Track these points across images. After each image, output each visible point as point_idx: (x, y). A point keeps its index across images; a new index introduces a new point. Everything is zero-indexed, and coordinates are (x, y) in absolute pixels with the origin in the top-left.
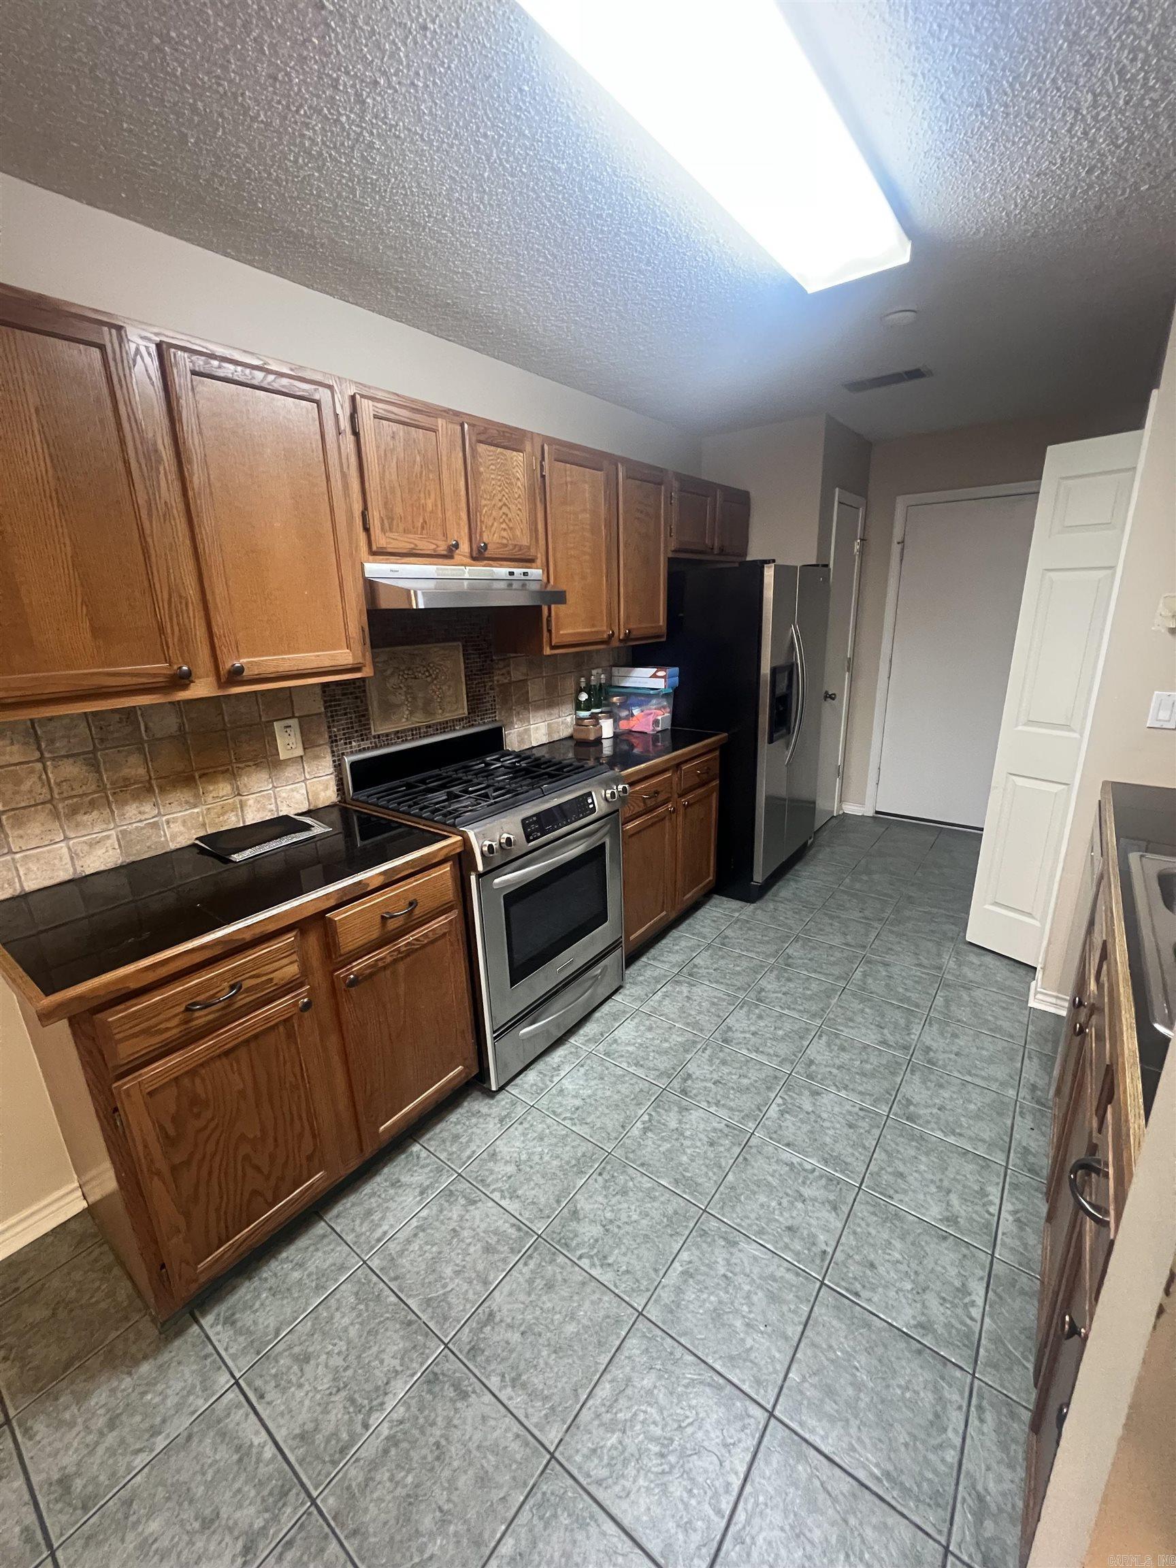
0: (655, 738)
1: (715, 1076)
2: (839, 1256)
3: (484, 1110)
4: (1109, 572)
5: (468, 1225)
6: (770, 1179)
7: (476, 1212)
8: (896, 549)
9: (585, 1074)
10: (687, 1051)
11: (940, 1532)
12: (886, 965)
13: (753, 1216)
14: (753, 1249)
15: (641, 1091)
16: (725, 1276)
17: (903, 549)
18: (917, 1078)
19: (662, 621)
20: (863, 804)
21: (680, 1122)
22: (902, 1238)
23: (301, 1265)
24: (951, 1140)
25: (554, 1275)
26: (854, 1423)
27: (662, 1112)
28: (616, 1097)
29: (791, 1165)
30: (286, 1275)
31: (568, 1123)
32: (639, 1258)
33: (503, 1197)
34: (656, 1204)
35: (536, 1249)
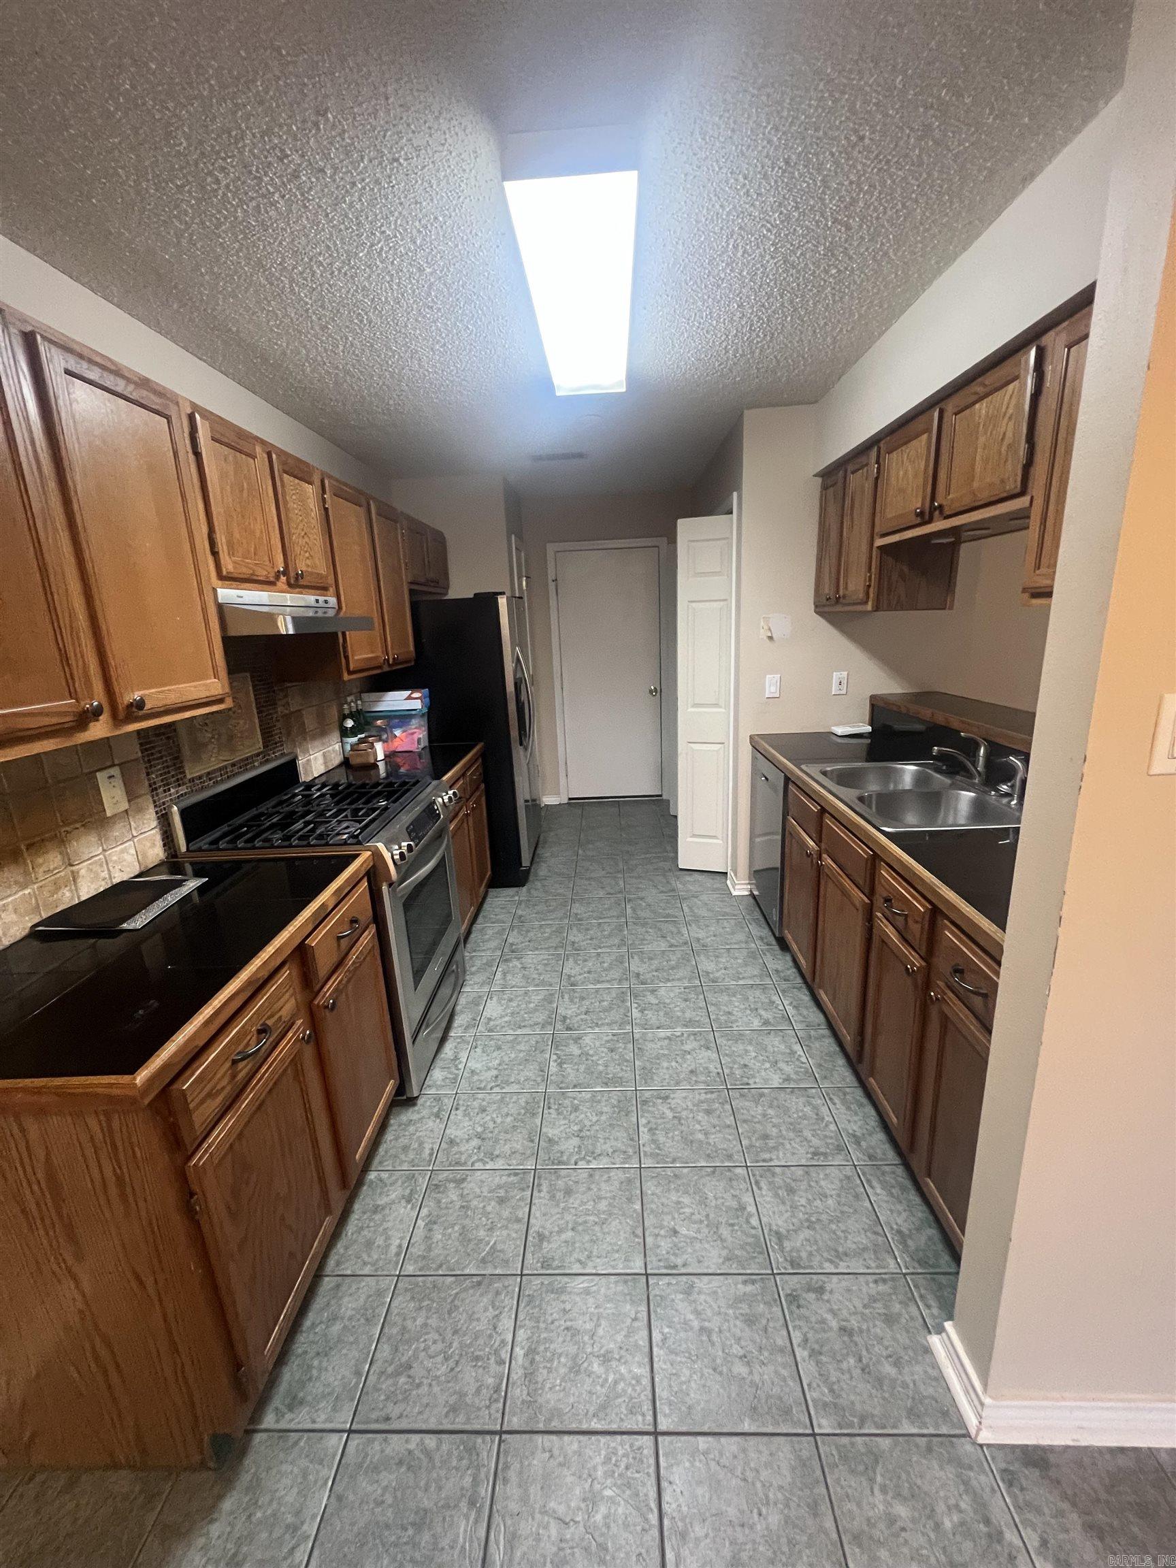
0: (420, 755)
1: (583, 1009)
2: (726, 1071)
3: (415, 1117)
4: (725, 603)
5: (471, 1197)
6: (662, 1052)
7: (471, 1186)
8: (552, 586)
9: (484, 1052)
10: (551, 1002)
11: (848, 1161)
12: (642, 899)
13: (667, 1077)
14: (680, 1094)
15: (537, 1042)
16: (674, 1117)
17: (557, 586)
18: (702, 957)
19: (412, 648)
20: (558, 794)
21: (581, 1048)
22: (750, 1044)
23: (334, 1318)
24: (741, 982)
25: (567, 1184)
26: (786, 1142)
27: (564, 1048)
28: (521, 1055)
29: (669, 1038)
30: (325, 1335)
31: (496, 1090)
32: (616, 1139)
33: (485, 1163)
34: (603, 1104)
35: (539, 1178)
